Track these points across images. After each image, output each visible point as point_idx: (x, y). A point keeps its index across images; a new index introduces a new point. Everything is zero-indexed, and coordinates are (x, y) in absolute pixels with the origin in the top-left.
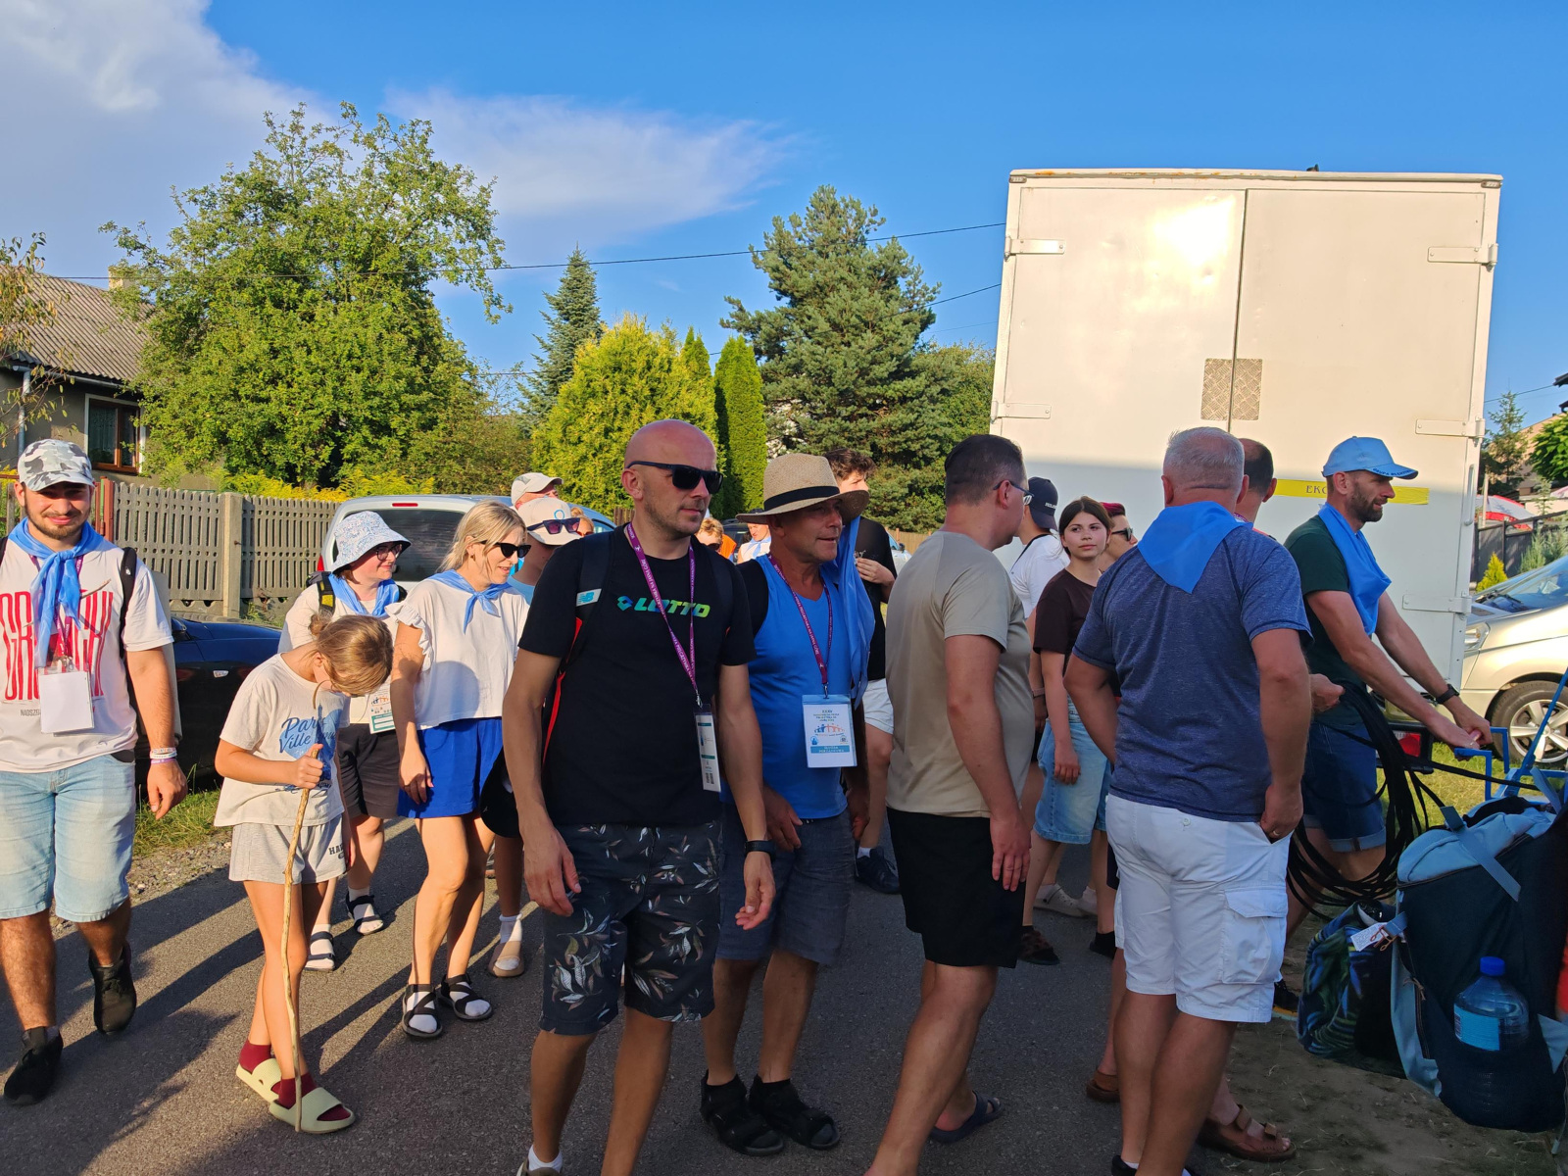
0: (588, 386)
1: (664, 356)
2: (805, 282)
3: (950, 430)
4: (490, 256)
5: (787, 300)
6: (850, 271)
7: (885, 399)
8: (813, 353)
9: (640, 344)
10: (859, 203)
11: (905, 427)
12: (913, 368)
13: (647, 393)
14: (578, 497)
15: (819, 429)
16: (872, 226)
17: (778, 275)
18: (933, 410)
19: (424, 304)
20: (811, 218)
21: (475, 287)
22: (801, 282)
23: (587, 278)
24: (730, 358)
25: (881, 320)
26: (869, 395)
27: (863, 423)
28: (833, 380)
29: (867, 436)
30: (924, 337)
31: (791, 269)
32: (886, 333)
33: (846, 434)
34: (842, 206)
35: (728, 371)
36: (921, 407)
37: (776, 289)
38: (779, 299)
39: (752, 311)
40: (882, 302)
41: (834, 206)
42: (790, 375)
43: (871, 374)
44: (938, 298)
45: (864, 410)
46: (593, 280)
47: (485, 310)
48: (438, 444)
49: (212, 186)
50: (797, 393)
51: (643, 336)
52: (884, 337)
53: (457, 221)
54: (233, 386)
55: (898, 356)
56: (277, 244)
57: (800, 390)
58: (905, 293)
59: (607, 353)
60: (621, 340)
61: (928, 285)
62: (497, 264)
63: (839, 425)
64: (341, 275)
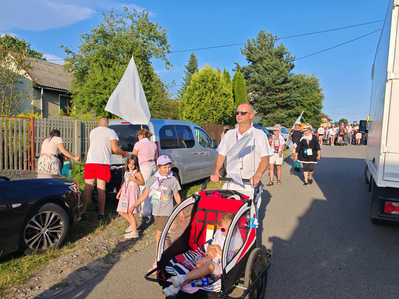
0: (195, 87)
1: (218, 76)
2: (256, 57)
3: (300, 98)
4: (166, 50)
5: (251, 63)
6: (269, 54)
7: (280, 89)
8: (259, 77)
9: (210, 73)
10: (272, 35)
11: (287, 98)
12: (289, 80)
13: (212, 88)
14: (192, 120)
15: (261, 99)
16: (276, 41)
17: (249, 56)
18: (295, 92)
19: (148, 65)
20: (258, 39)
21: (163, 60)
22: (255, 57)
23: (196, 60)
24: (237, 78)
25: (279, 67)
26: (276, 88)
27: (274, 97)
28: (265, 84)
29: (275, 101)
30: (292, 71)
31: (252, 54)
32: (280, 70)
33: (269, 100)
34: (267, 35)
35: (236, 81)
36: (291, 92)
37: (248, 60)
38: (249, 63)
39: (241, 66)
40: (279, 61)
41: (265, 35)
42: (252, 84)
43: (277, 82)
44: (295, 59)
45: (274, 93)
46: (197, 61)
47: (165, 66)
48: (152, 105)
49: (88, 33)
50: (254, 89)
51: (211, 71)
52: (280, 71)
53: (157, 40)
54: (94, 90)
55: (284, 77)
56: (106, 49)
57: (255, 88)
58: (286, 59)
59: (200, 76)
60: (204, 72)
61: (293, 57)
62: (169, 52)
63: (267, 97)
64: (124, 57)
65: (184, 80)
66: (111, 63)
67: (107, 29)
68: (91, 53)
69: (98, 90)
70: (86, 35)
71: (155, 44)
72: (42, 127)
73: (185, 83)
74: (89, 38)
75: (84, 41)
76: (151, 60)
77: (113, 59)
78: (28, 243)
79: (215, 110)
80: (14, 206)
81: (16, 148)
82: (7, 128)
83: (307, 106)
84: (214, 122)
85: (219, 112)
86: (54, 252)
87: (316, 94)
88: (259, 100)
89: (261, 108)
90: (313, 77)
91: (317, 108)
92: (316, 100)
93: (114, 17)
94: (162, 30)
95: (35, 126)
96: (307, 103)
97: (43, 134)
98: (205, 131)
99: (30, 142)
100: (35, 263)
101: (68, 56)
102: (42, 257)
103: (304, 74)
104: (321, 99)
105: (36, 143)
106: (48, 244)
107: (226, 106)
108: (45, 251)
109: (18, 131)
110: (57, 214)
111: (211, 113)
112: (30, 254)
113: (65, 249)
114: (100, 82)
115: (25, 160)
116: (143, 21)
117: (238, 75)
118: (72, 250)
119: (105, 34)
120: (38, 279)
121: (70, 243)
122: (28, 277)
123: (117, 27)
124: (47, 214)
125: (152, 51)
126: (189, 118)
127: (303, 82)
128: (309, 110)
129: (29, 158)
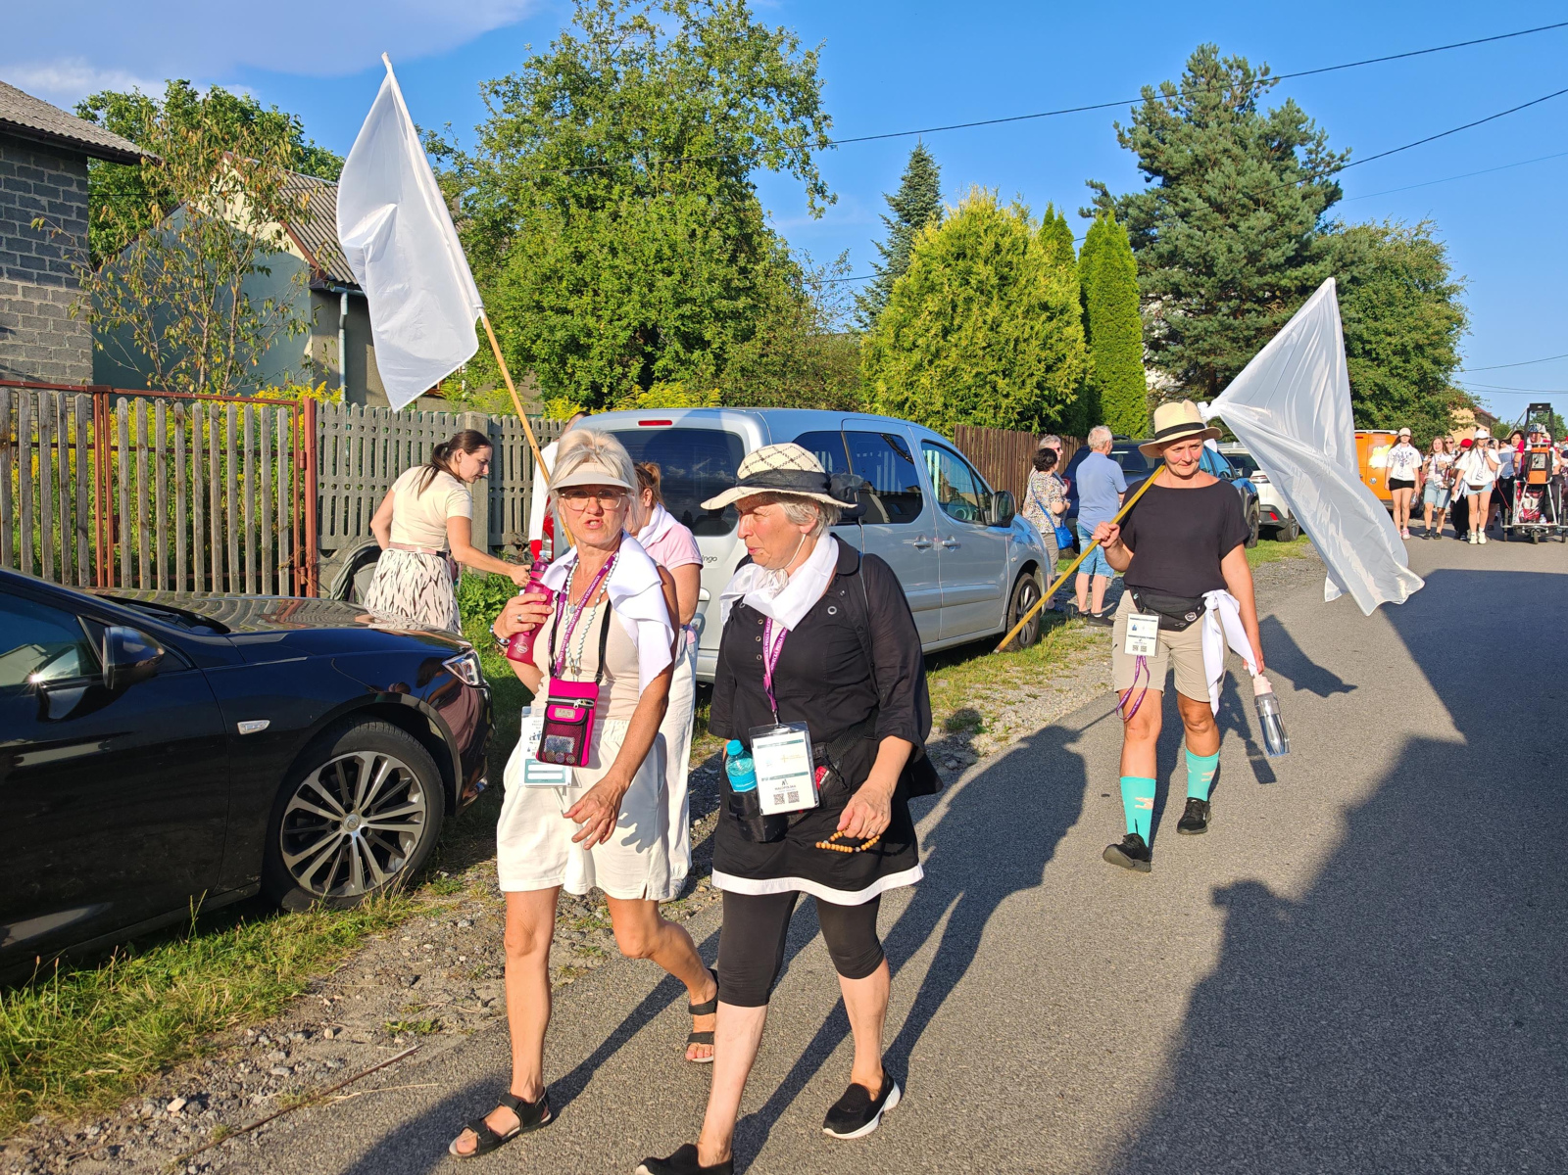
0: (926, 279)
1: (1019, 235)
2: (1181, 158)
3: (1362, 326)
4: (815, 136)
5: (1159, 180)
6: (1235, 142)
7: (1279, 290)
8: (1189, 236)
9: (987, 222)
10: (1247, 64)
12: (1314, 252)
13: (994, 281)
14: (911, 414)
15: (1195, 328)
16: (1263, 88)
17: (1149, 151)
19: (744, 197)
20: (1188, 84)
21: (801, 176)
22: (1176, 157)
23: (931, 174)
24: (1099, 241)
25: (1274, 195)
26: (1260, 287)
27: (1251, 319)
28: (1215, 269)
29: (1255, 337)
30: (1328, 215)
31: (1165, 144)
32: (1280, 210)
33: (1230, 333)
35: (1094, 256)
37: (1146, 169)
38: (1148, 180)
39: (1117, 193)
40: (1275, 174)
41: (1217, 68)
42: (1162, 267)
43: (1264, 259)
44: (1345, 163)
45: (1252, 304)
46: (937, 176)
47: (808, 200)
48: (755, 357)
49: (515, 75)
50: (1169, 287)
51: (993, 213)
52: (1279, 215)
53: (779, 95)
54: (536, 297)
55: (1296, 236)
56: (582, 134)
57: (1174, 284)
58: (1304, 164)
59: (949, 236)
60: (966, 219)
61: (1334, 153)
62: (823, 144)
63: (1221, 323)
64: (651, 166)
65: (885, 253)
66: (599, 192)
67: (586, 58)
68: (523, 152)
69: (553, 297)
70: (507, 82)
71: (773, 112)
72: (344, 440)
73: (885, 268)
74: (516, 95)
75: (498, 104)
76: (752, 176)
77: (609, 174)
78: (295, 867)
79: (1005, 374)
80: (246, 727)
81: (250, 518)
82: (218, 441)
83: (1391, 358)
84: (1000, 421)
85: (1023, 382)
86: (387, 905)
87: (1428, 308)
88: (1187, 333)
89: (1196, 365)
90: (1422, 237)
91: (1432, 366)
92: (1430, 331)
93: (612, 10)
94: (802, 58)
95: (319, 435)
96: (1390, 344)
97: (348, 466)
98: (962, 455)
99: (302, 496)
100: (321, 942)
101: (439, 165)
102: (346, 921)
103: (1382, 227)
104: (1449, 330)
105: (322, 497)
106: (368, 876)
107: (1050, 355)
108: (355, 900)
109: (257, 453)
110: (400, 764)
111: (988, 387)
112: (303, 907)
113: (429, 898)
114: (559, 265)
115: (283, 560)
116: (728, 22)
117: (1106, 230)
118: (454, 901)
119: (579, 77)
120: (332, 1001)
121: (446, 874)
122: (295, 993)
123: (626, 47)
124: (362, 761)
125: (758, 140)
126: (901, 406)
127: (1377, 258)
128: (1398, 374)
129: (296, 553)
